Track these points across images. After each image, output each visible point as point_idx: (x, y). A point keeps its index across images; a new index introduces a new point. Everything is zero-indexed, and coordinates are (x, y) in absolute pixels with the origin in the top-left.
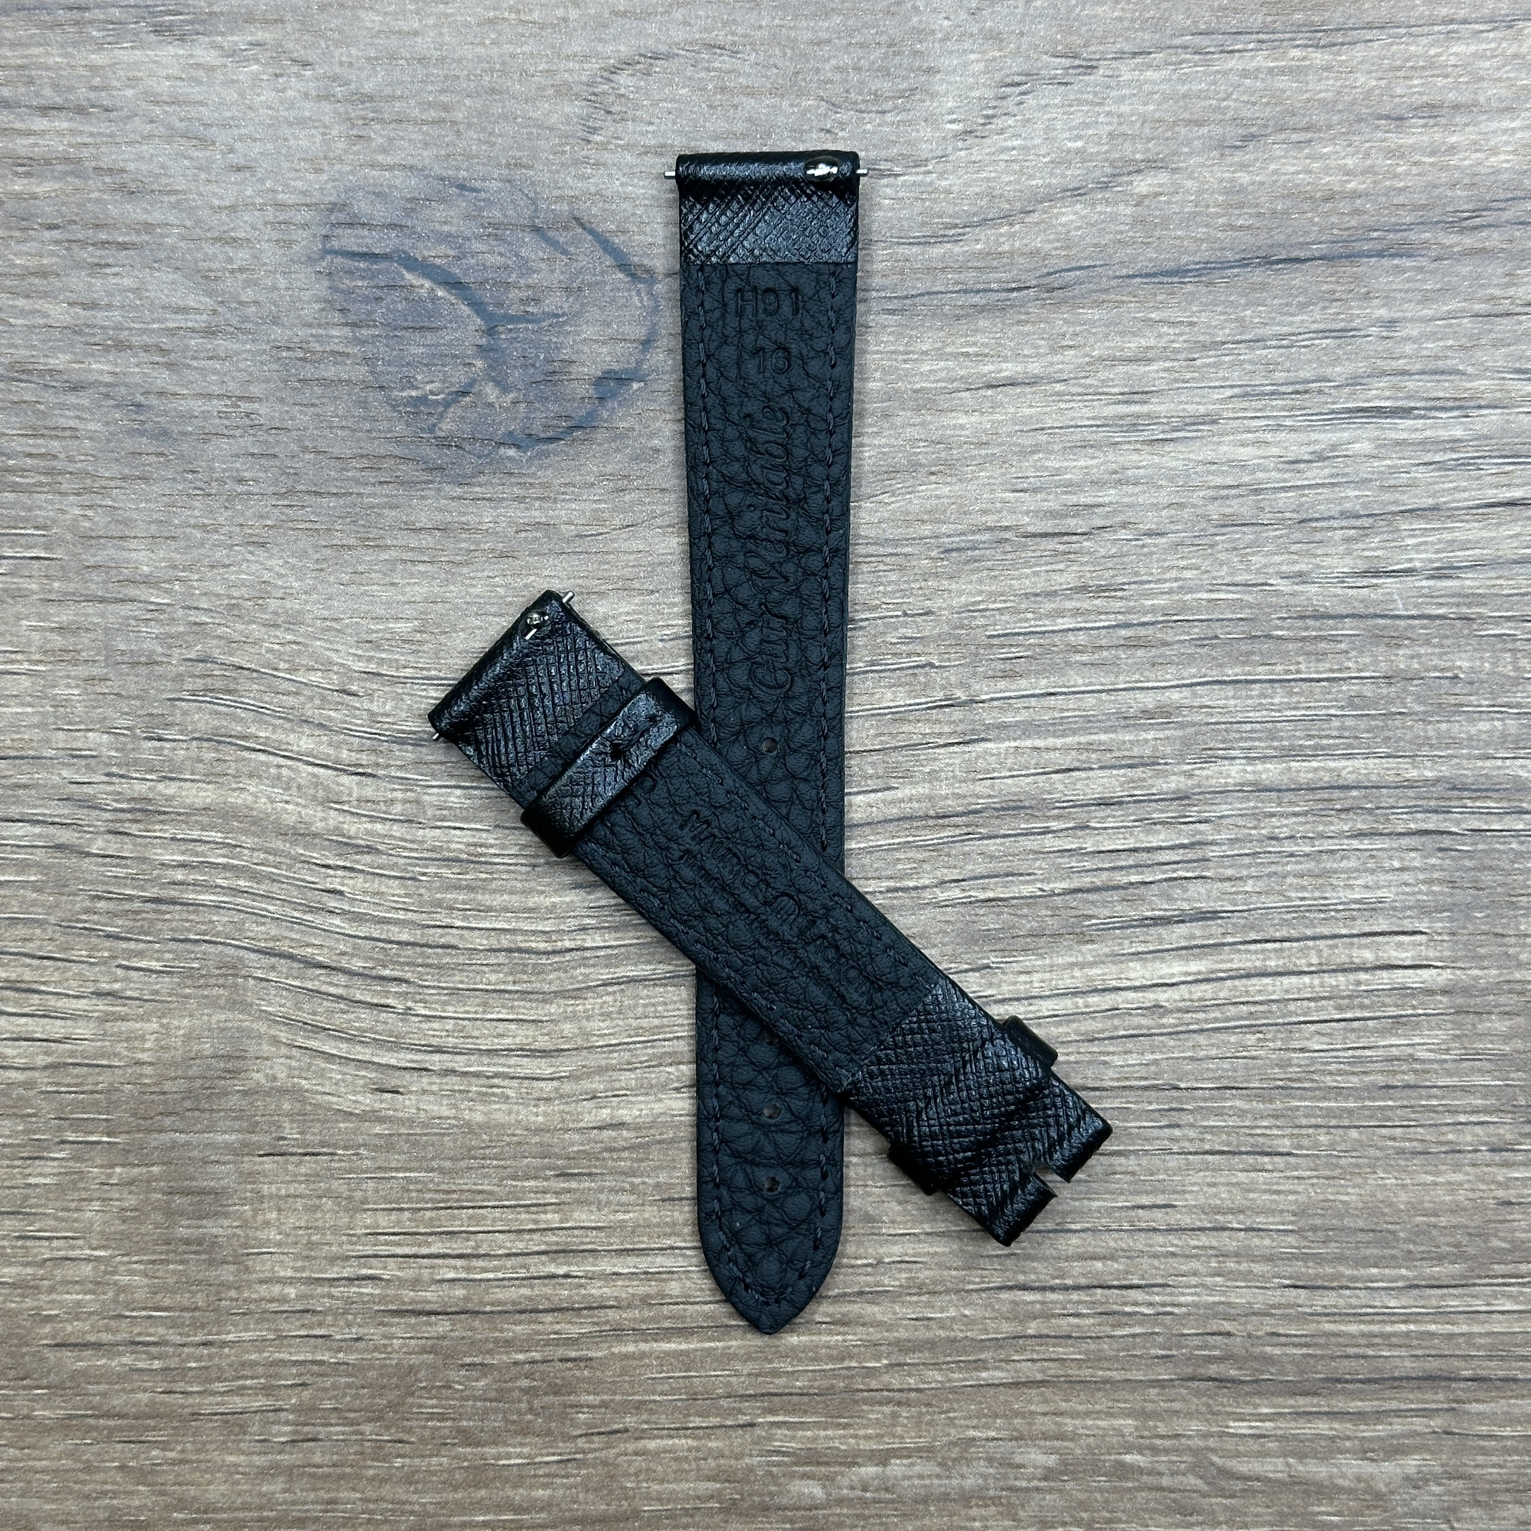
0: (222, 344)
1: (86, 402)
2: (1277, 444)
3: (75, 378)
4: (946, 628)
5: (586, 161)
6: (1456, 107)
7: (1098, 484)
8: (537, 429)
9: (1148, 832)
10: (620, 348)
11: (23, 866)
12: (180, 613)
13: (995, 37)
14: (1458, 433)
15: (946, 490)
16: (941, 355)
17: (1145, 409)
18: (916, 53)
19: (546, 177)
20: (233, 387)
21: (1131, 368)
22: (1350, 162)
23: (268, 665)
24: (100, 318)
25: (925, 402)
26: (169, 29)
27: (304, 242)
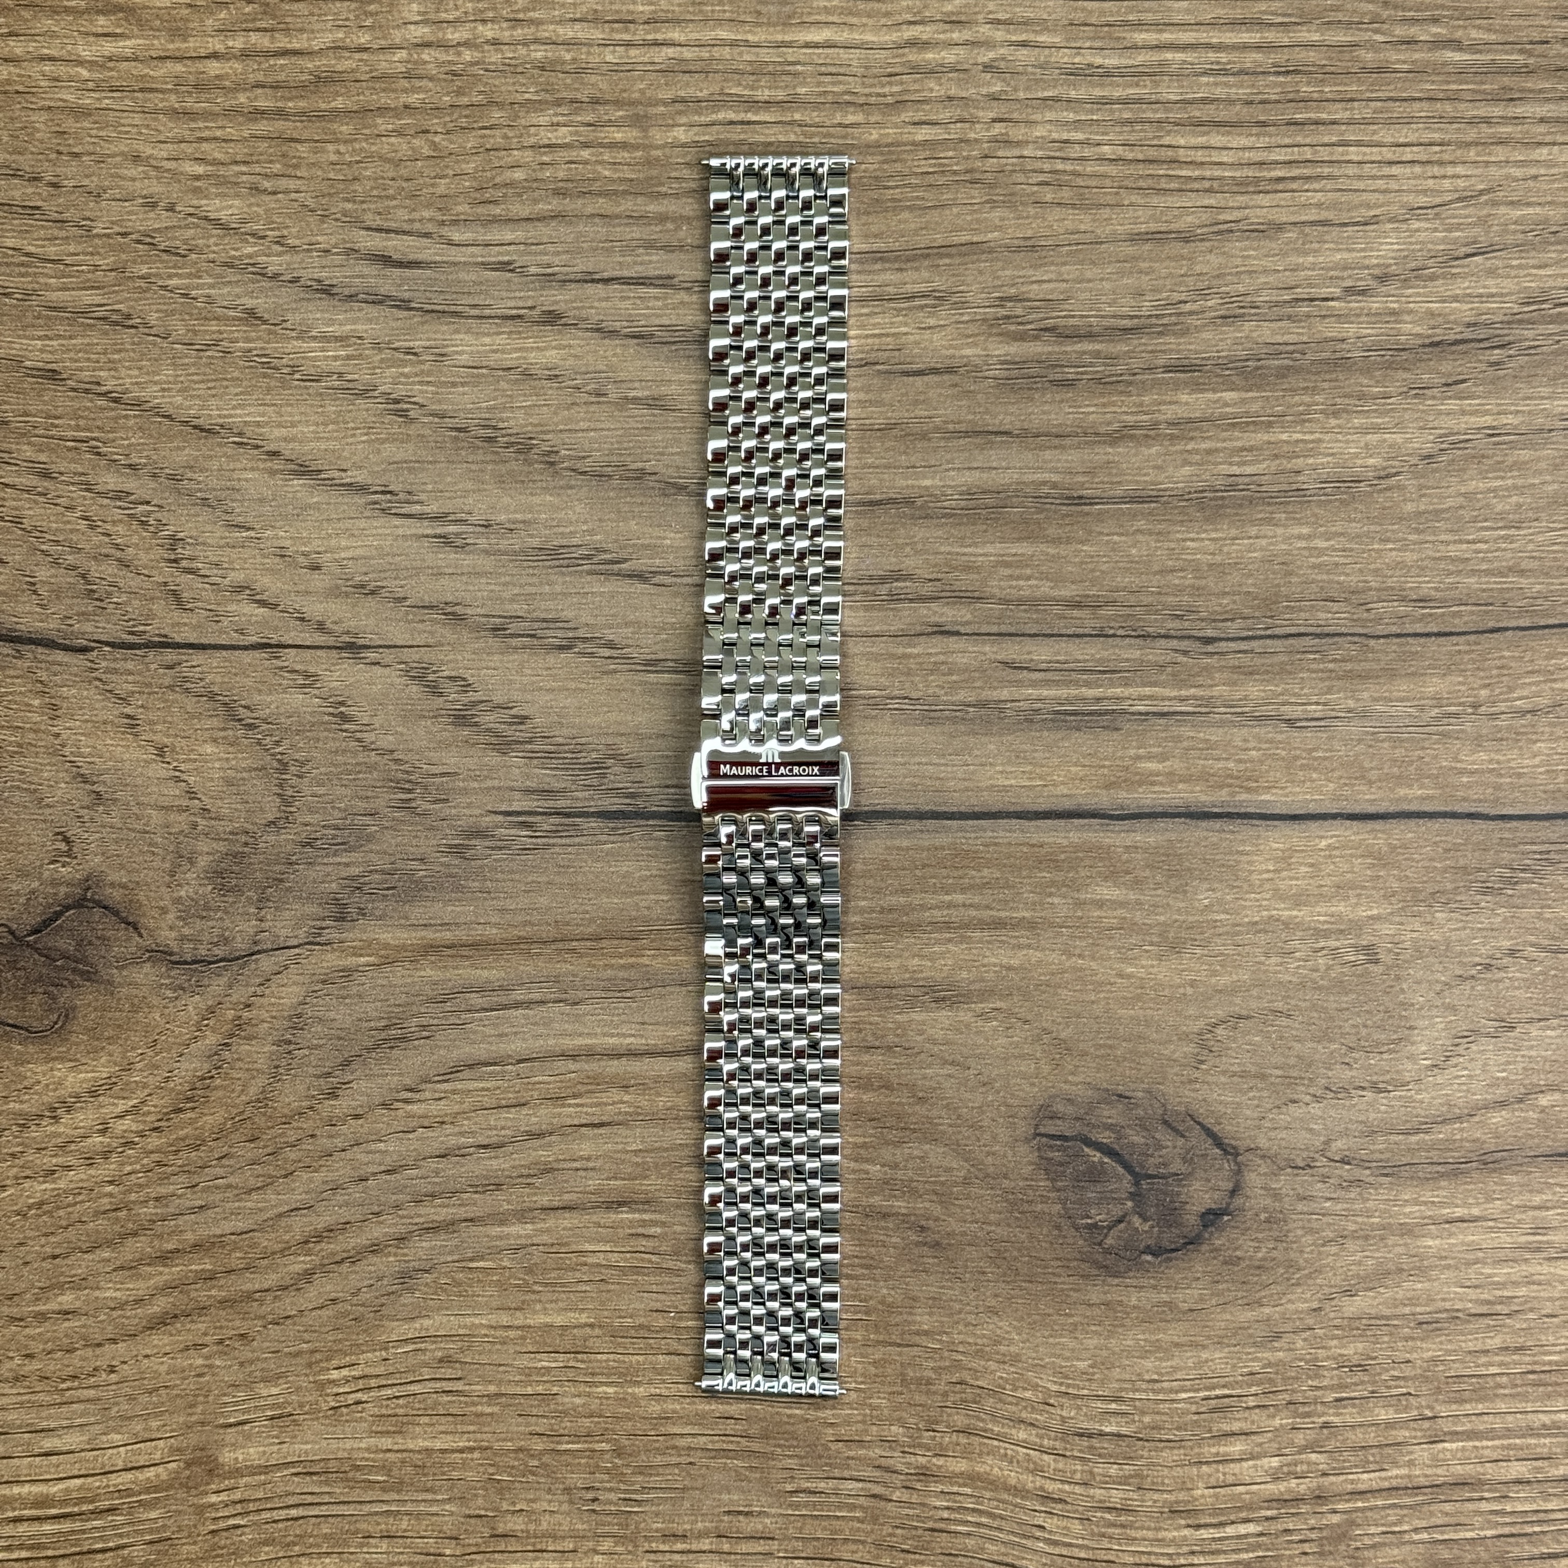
0: (974, 1190)
1: (891, 1225)
3: (884, 1210)
4: (1419, 1371)
5: (1196, 1081)
7: (1515, 1284)
8: (1166, 1244)
9: (1545, 1500)
10: (1216, 1195)
11: (853, 1507)
12: (946, 1354)
13: (1453, 1009)
15: (1419, 1286)
16: (1416, 1202)
17: (1545, 1238)
18: (1401, 1017)
19: (1170, 1090)
20: (978, 1216)
21: (1537, 1213)
23: (999, 1386)
24: (900, 1174)
25: (1407, 1231)
26: (944, 999)
27: (1023, 1128)
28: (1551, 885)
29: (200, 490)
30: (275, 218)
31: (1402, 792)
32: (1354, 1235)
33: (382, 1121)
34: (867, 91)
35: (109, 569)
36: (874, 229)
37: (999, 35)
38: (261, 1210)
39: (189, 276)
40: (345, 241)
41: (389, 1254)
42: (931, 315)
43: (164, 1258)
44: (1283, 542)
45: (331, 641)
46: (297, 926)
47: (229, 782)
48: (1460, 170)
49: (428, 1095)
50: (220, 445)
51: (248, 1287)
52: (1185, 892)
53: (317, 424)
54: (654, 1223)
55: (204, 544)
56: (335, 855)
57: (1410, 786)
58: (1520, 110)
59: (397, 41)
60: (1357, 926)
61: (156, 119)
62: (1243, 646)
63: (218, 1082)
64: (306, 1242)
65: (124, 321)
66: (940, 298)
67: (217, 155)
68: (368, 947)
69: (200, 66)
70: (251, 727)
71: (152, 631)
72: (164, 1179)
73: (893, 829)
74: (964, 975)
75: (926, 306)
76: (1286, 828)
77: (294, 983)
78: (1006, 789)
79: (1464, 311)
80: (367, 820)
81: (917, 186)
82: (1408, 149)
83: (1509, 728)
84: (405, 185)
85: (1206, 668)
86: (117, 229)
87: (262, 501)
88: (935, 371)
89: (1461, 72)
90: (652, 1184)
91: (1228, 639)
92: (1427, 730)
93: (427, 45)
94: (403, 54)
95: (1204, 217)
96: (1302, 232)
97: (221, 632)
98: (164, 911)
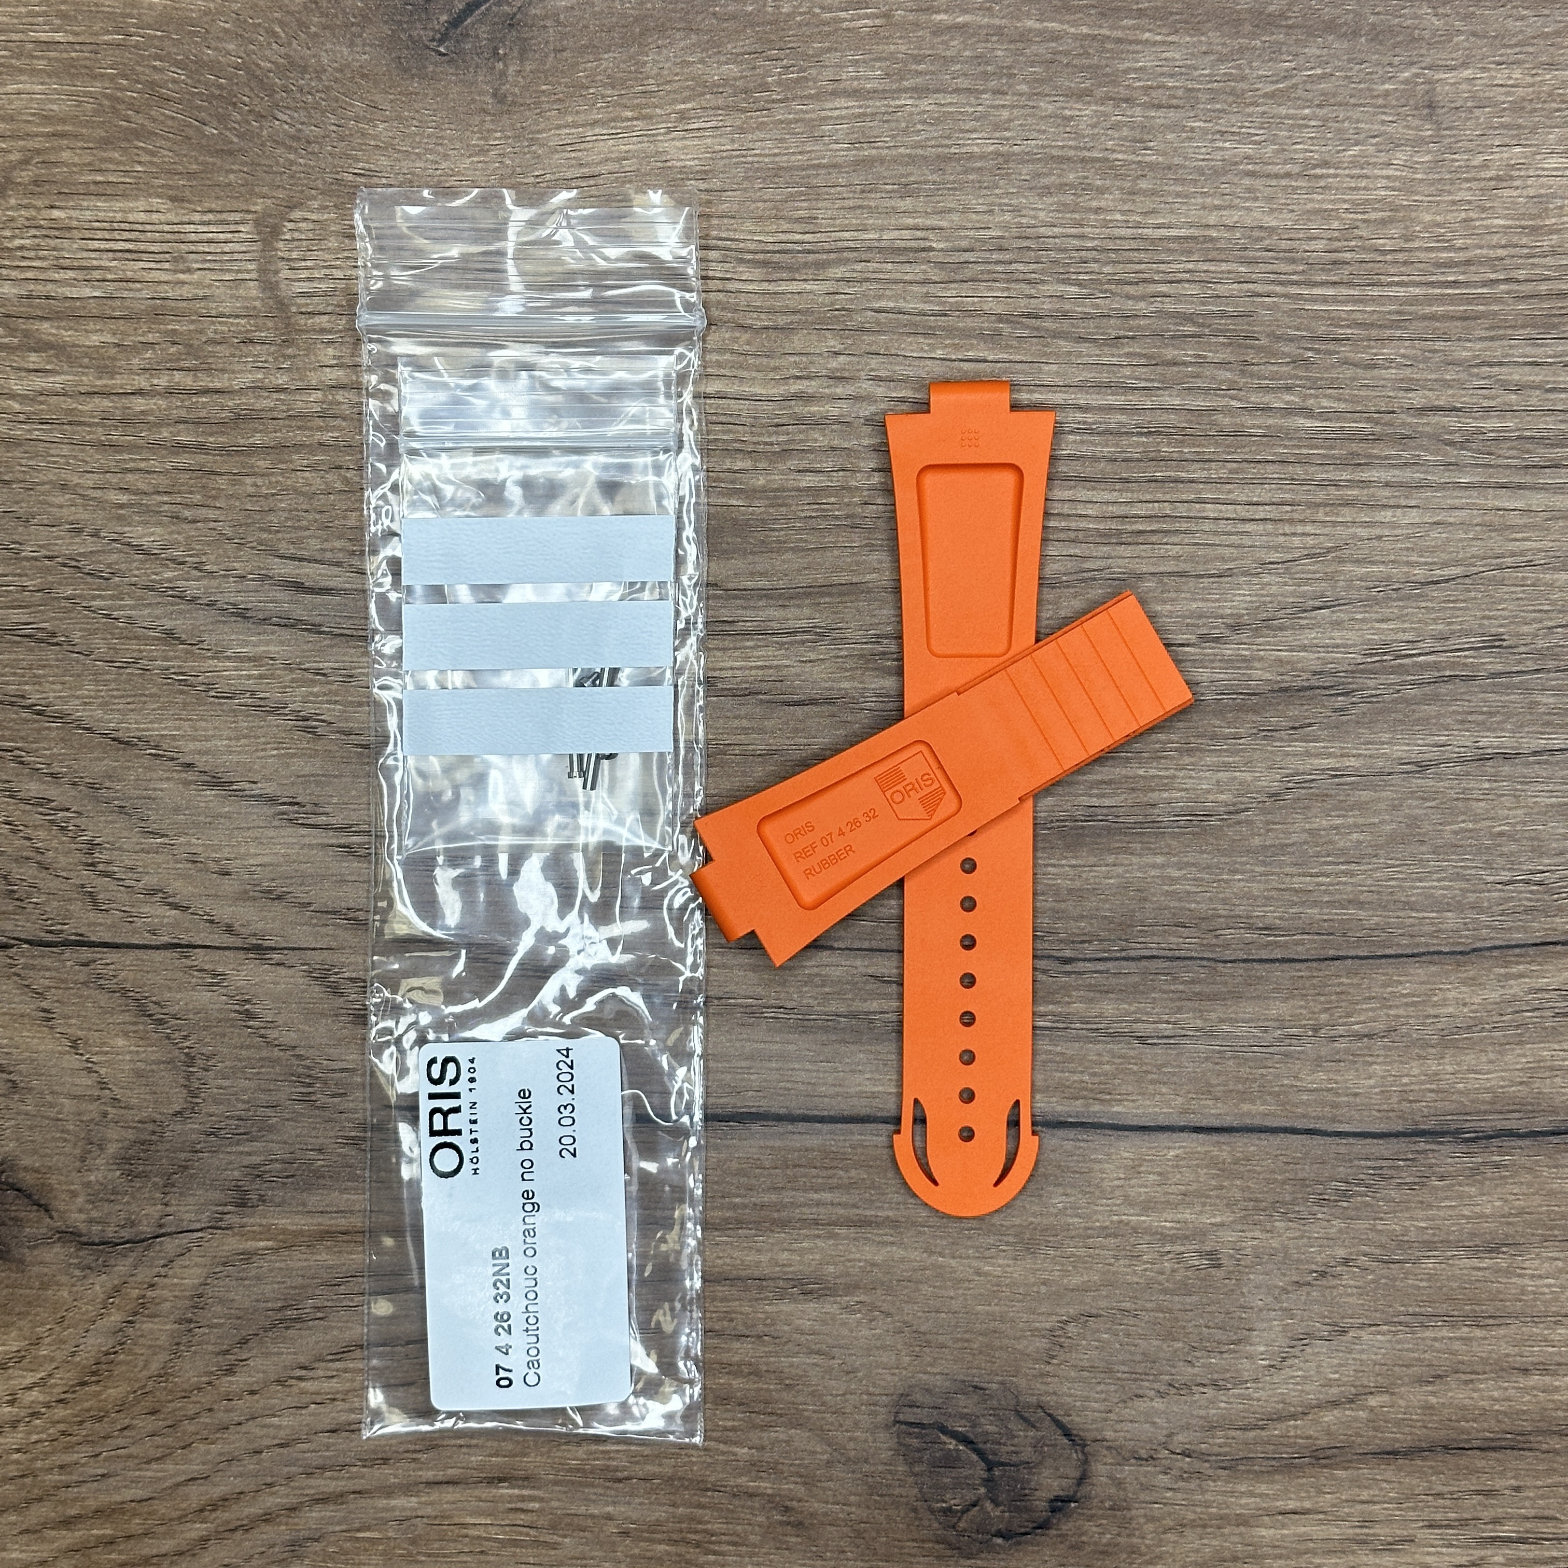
0: (836, 1473)
1: (757, 1505)
2: (1449, 1555)
3: (750, 1491)
5: (1047, 1374)
6: (1559, 1364)
8: (1016, 1528)
10: (1065, 1482)
13: (1290, 1312)
14: (1555, 1554)
16: (1252, 1494)
17: (1371, 1531)
18: (1241, 1319)
19: (1022, 1383)
20: (840, 1498)
21: (1364, 1507)
22: (1496, 1394)
24: (767, 1456)
25: (1243, 1521)
26: (811, 1292)
27: (883, 1416)
28: (1383, 1199)
29: (118, 799)
30: (194, 545)
31: (1246, 1107)
32: (1193, 1524)
33: (277, 1397)
34: (755, 439)
35: (29, 872)
36: (759, 568)
37: (880, 391)
38: (160, 1479)
39: (112, 598)
40: (260, 568)
41: (280, 1524)
42: (813, 649)
43: (67, 1523)
44: (1139, 870)
45: (239, 943)
46: (199, 1212)
47: (139, 1074)
48: (1309, 529)
49: (320, 1373)
50: (137, 756)
51: (146, 1551)
52: (1040, 1196)
53: (230, 739)
54: (532, 1499)
55: (119, 849)
56: (238, 1144)
57: (1253, 1102)
58: (1365, 475)
59: (314, 382)
60: (1201, 1234)
61: (83, 451)
62: (1100, 966)
63: (122, 1357)
64: (202, 1511)
65: (48, 639)
66: (820, 635)
67: (142, 486)
68: (266, 1232)
69: (125, 401)
70: (160, 1022)
71: (69, 930)
72: (68, 1448)
73: (766, 1130)
74: (831, 1269)
75: (808, 641)
76: (1137, 1139)
77: (196, 1265)
78: (874, 1095)
79: (1310, 659)
80: (269, 1112)
81: (800, 529)
82: (1261, 508)
83: (1347, 1051)
84: (318, 516)
85: (1066, 988)
86: (44, 552)
87: (177, 810)
88: (813, 702)
89: (1312, 438)
90: (533, 1461)
91: (1085, 960)
92: (1271, 1050)
93: (343, 387)
94: (319, 394)
95: (1070, 565)
96: (1161, 582)
97: (135, 932)
98: (74, 1194)
